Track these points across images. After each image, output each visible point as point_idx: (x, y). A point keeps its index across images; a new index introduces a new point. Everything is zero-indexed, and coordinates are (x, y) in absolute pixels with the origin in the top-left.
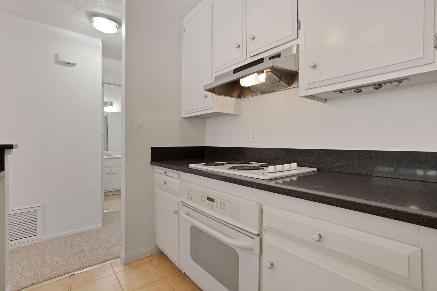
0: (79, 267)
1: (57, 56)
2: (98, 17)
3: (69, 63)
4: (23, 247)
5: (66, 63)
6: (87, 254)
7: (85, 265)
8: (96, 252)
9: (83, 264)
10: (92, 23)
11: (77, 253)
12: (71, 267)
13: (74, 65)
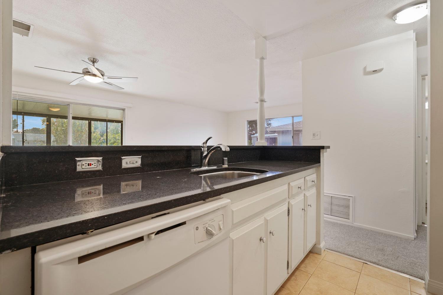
0: (374, 261)
1: (365, 68)
2: (401, 11)
3: (376, 71)
4: (340, 224)
5: (373, 71)
6: (386, 255)
7: (380, 263)
8: (396, 259)
9: (379, 261)
10: (395, 21)
11: (377, 249)
12: (367, 256)
13: (381, 70)
